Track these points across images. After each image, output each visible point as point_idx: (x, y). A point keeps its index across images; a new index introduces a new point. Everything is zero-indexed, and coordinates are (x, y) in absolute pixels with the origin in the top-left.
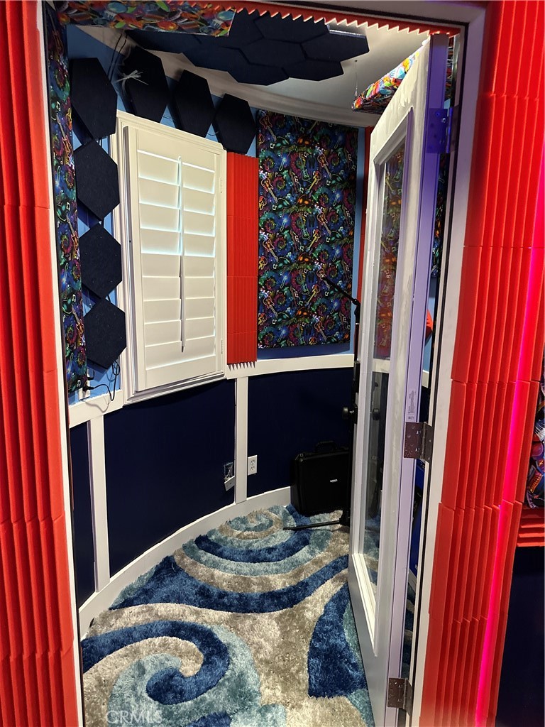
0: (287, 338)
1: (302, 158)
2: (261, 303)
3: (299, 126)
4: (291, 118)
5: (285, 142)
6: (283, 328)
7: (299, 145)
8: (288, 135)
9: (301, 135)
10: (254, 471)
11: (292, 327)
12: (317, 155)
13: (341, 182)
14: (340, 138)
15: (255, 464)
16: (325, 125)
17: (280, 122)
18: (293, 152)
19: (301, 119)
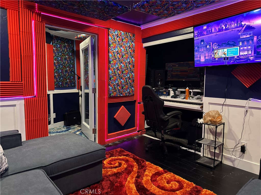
0: (61, 85)
1: (63, 45)
2: (55, 76)
3: (61, 39)
4: (60, 37)
5: (59, 42)
6: (60, 82)
7: (62, 43)
8: (59, 41)
9: (62, 41)
10: (55, 117)
11: (62, 82)
12: (66, 45)
13: (71, 51)
14: (70, 42)
15: (55, 115)
16: (67, 39)
17: (57, 38)
18: (60, 44)
19: (62, 37)
